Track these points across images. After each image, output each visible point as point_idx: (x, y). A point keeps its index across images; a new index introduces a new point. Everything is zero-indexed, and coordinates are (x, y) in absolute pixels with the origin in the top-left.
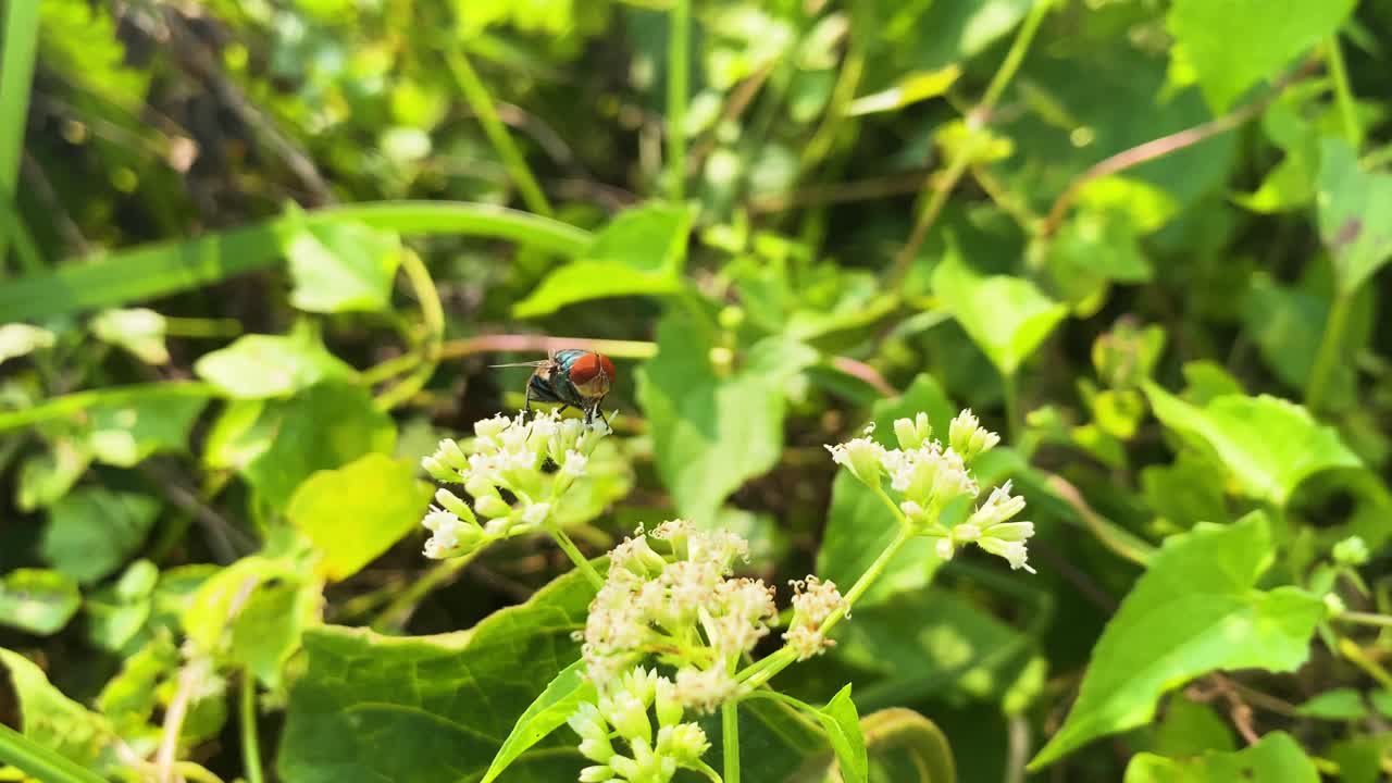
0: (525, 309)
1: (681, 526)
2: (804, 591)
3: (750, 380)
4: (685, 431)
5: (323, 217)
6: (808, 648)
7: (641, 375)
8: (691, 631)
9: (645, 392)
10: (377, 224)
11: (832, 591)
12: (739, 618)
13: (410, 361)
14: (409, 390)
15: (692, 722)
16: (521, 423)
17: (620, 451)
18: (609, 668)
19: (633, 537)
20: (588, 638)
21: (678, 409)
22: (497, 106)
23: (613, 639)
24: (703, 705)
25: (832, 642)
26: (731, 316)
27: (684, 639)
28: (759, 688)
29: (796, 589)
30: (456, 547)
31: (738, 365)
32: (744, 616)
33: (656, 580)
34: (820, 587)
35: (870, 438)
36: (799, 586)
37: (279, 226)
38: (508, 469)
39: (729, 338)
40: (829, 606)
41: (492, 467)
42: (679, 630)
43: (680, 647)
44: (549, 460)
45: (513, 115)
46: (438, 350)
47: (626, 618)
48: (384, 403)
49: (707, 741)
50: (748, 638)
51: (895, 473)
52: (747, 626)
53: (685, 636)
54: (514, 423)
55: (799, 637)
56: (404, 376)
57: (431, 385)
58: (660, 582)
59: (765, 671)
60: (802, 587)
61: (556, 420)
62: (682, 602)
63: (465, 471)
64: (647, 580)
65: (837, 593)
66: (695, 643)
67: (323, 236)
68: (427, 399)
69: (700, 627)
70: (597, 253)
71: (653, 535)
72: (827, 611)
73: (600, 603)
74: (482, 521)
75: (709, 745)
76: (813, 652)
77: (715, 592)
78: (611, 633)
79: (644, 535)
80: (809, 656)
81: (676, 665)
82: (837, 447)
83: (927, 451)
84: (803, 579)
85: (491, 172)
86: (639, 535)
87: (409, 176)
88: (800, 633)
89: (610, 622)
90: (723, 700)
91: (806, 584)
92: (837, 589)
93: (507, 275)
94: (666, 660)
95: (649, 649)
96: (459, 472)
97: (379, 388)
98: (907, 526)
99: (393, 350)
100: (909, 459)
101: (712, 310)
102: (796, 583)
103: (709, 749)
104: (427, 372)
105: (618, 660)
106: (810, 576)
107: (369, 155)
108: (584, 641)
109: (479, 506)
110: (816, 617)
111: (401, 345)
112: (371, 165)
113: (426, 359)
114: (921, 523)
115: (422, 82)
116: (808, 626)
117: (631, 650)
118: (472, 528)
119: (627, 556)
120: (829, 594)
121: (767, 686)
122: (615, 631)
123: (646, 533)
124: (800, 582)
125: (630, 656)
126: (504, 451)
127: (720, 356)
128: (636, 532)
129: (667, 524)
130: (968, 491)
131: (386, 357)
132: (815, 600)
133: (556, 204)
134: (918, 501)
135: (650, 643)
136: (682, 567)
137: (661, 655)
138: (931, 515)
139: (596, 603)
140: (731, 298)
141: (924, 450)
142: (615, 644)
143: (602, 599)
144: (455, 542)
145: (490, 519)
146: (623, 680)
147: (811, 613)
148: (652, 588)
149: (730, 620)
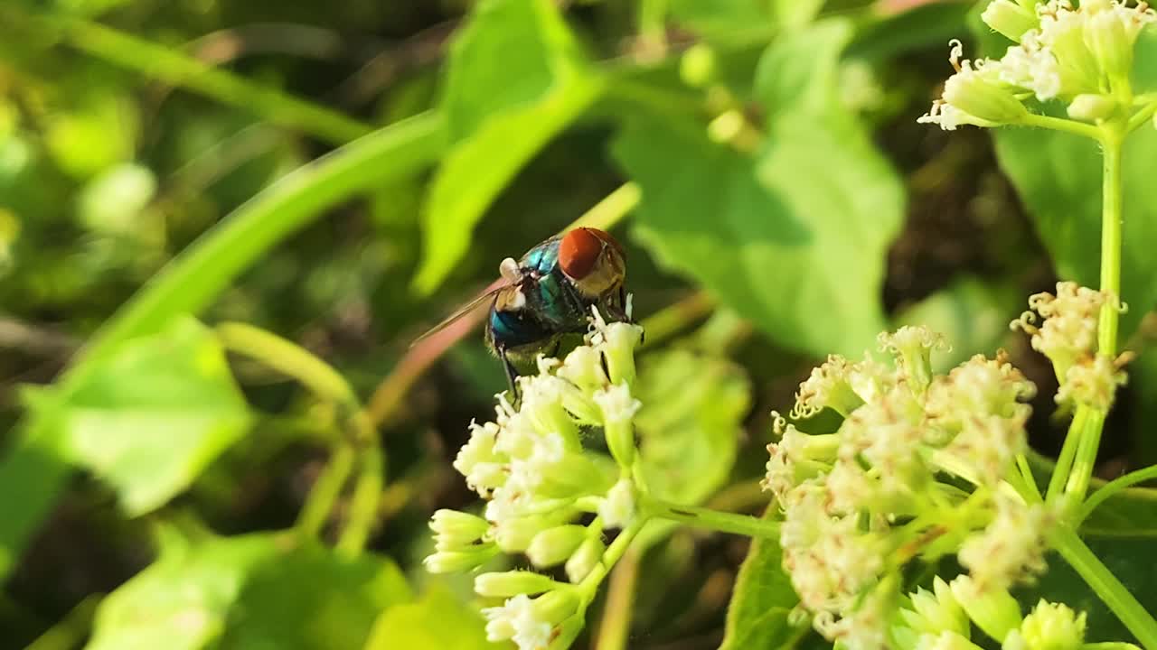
0: (430, 277)
1: (824, 374)
2: (1039, 322)
3: (787, 124)
4: (758, 257)
5: (78, 376)
6: (1102, 388)
7: (643, 234)
8: (937, 492)
9: (669, 253)
10: (152, 327)
11: (1076, 294)
12: (979, 425)
13: (343, 461)
14: (370, 501)
15: (1036, 604)
16: (511, 411)
17: (698, 353)
18: (869, 622)
19: (777, 439)
20: (812, 607)
21: (728, 238)
22: (191, 54)
23: (843, 581)
24: (1025, 569)
25: (1126, 357)
26: (697, 64)
27: (936, 508)
28: (1090, 491)
29: (1028, 329)
30: (556, 635)
31: (757, 119)
32: (981, 415)
33: (838, 463)
34: (1057, 301)
35: (965, 63)
36: (1028, 322)
37: (33, 433)
38: (536, 480)
39: (719, 95)
40: (1086, 315)
41: (515, 497)
42: (920, 501)
43: (941, 524)
44: (585, 429)
45: (222, 46)
46: (365, 422)
47: (838, 541)
48: (352, 543)
49: (1077, 614)
50: (1010, 436)
51: (1031, 79)
52: (995, 424)
53: (934, 505)
54: (501, 418)
55: (1078, 385)
56: (348, 489)
57: (394, 472)
58: (843, 461)
59: (1079, 462)
60: (1033, 318)
61: (552, 370)
62: (890, 463)
63: (490, 531)
64: (827, 473)
65: (1084, 291)
66: (954, 502)
67: (99, 398)
68: (401, 495)
69: (942, 477)
70: (461, 128)
71: (800, 414)
72: (1089, 324)
73: (794, 552)
74: (558, 573)
75: (1083, 616)
76: (1112, 388)
77: (930, 417)
78: (835, 577)
79: (790, 426)
80: (1111, 398)
81: (948, 551)
82: (934, 110)
83: (1051, 18)
84: (1028, 308)
85: (254, 142)
86: (783, 429)
87: (155, 235)
88: (1077, 380)
89: (822, 564)
90: (1041, 542)
91: (1036, 312)
92: (1080, 285)
93: (382, 255)
94: (932, 553)
95: (901, 557)
96: (484, 539)
97: (330, 532)
98: (1106, 135)
99: (311, 468)
100: (1034, 47)
101: (668, 77)
102: (1022, 321)
103: (1088, 621)
104: (374, 460)
105: (872, 605)
106: (1033, 297)
107: (85, 250)
108: (811, 614)
109: (539, 556)
110: (1082, 341)
111: (312, 453)
112: (96, 260)
113: (358, 444)
114: (1115, 114)
115: (73, 104)
116: (1079, 362)
117: (880, 578)
118: (557, 595)
119: (788, 469)
120: (1075, 300)
121: (1098, 482)
122: (837, 570)
123: (789, 421)
124: (1024, 316)
125: (885, 586)
126: (516, 464)
127: (726, 127)
128: (776, 430)
129: (805, 387)
130: (1141, 26)
131: (307, 485)
132: (1061, 323)
133: (370, 112)
134: (1090, 89)
135: (894, 548)
136: (857, 421)
137: (921, 555)
138: (1121, 92)
139: (788, 555)
140: (679, 40)
141: (1046, 22)
142: (852, 585)
143: (793, 545)
144: (547, 629)
145: (566, 560)
146: (907, 626)
147: (1071, 343)
148: (842, 479)
149: (970, 434)
